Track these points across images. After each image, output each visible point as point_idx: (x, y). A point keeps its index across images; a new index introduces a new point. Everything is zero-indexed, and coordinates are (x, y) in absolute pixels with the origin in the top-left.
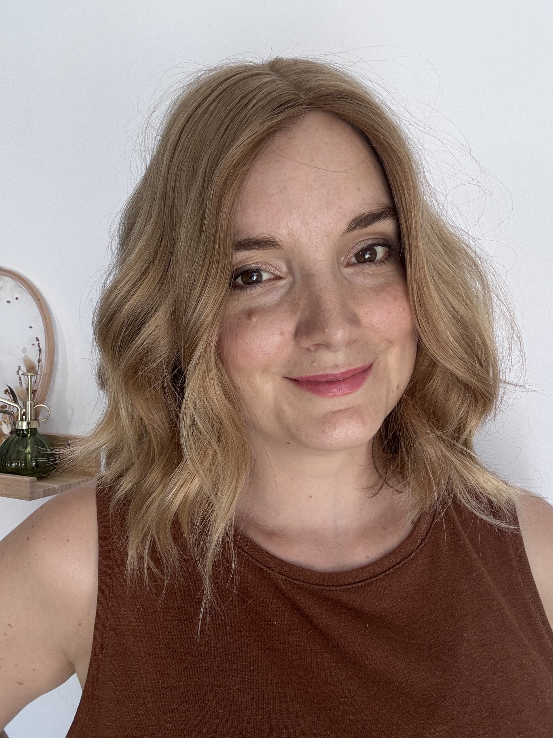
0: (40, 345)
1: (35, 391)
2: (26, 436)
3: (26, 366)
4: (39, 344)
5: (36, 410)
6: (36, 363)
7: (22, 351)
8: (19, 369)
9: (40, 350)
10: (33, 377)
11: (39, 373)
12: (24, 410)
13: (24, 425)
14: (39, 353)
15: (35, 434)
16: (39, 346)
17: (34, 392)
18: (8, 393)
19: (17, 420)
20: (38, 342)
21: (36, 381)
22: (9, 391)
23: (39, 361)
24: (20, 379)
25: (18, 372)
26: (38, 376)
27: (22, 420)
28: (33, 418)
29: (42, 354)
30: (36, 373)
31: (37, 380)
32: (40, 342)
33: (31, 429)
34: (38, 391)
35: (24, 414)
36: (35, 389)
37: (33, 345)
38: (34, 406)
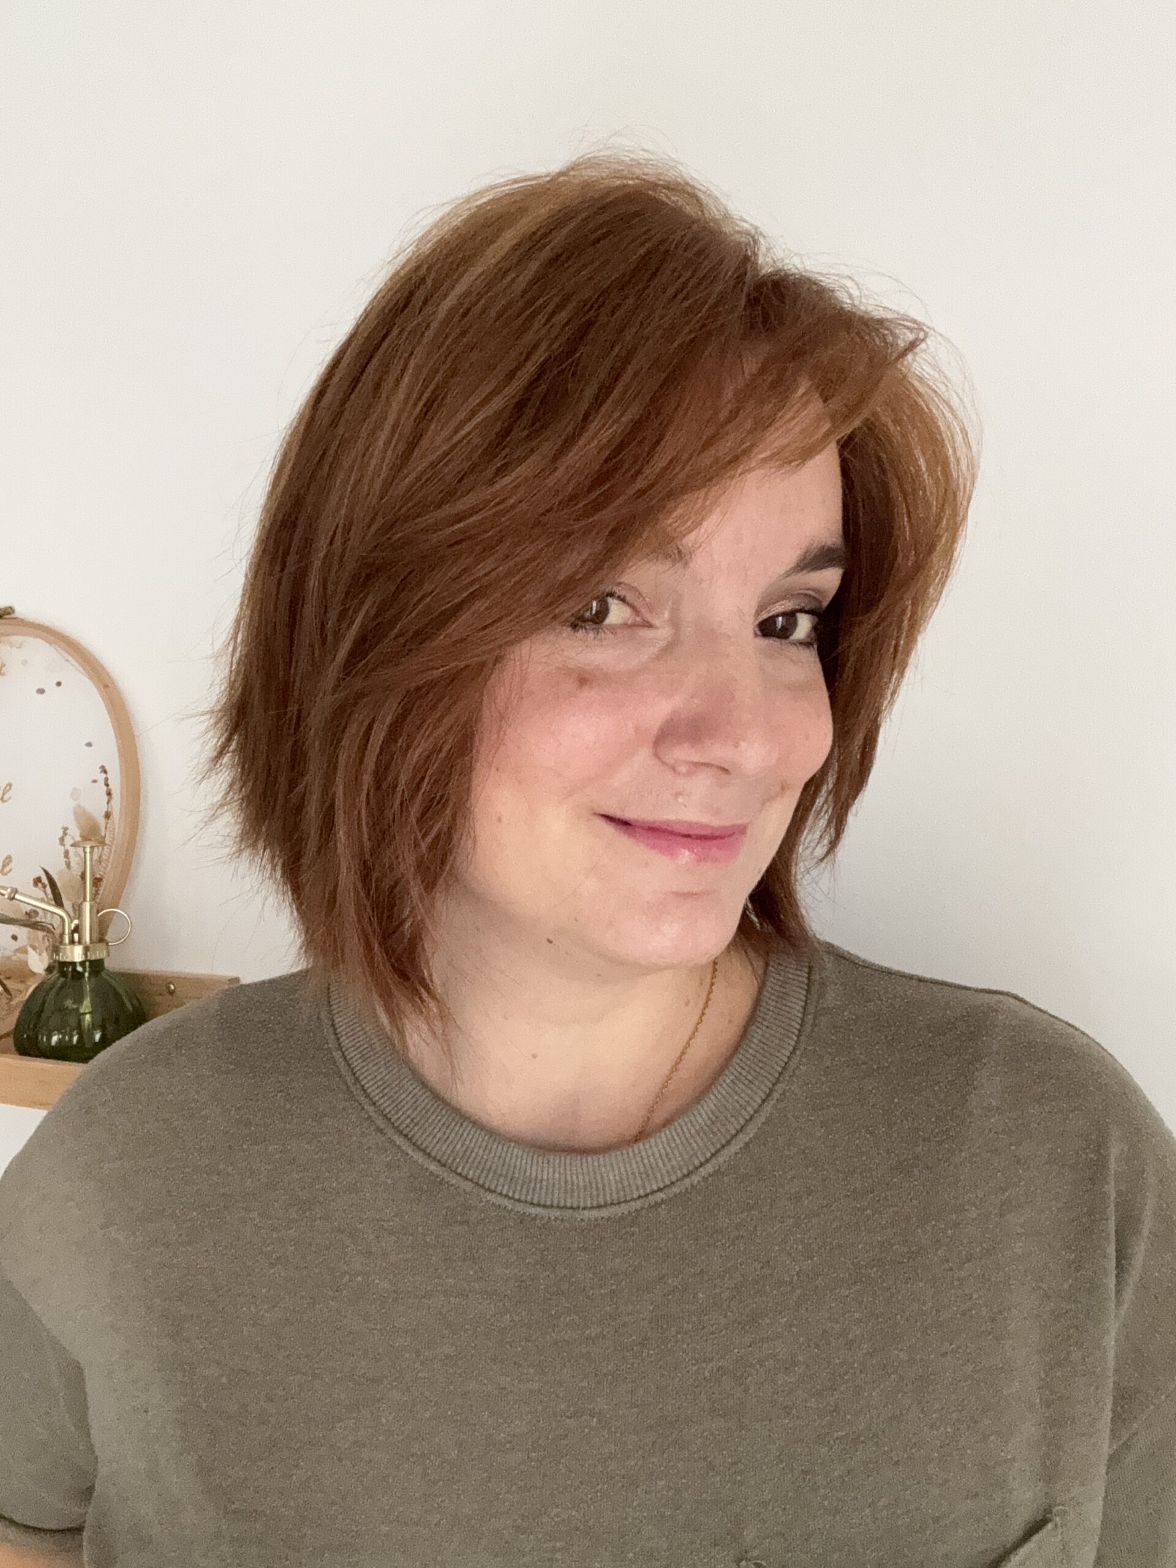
0: (109, 782)
1: (100, 880)
2: (81, 975)
3: (79, 827)
4: (106, 779)
5: (101, 920)
6: (102, 821)
7: (72, 795)
8: (65, 834)
9: (109, 794)
10: (96, 850)
11: (107, 841)
12: (76, 922)
13: (76, 954)
14: (106, 798)
15: (98, 972)
16: (107, 785)
17: (97, 882)
19: (61, 942)
20: (104, 775)
21: (100, 857)
22: (45, 880)
23: (108, 816)
24: (67, 854)
25: (62, 840)
26: (107, 848)
27: (72, 942)
28: (96, 936)
29: (112, 802)
30: (102, 842)
31: (104, 857)
32: (109, 776)
33: (91, 962)
34: (105, 880)
35: (77, 929)
36: (98, 876)
37: (95, 781)
38: (98, 912)
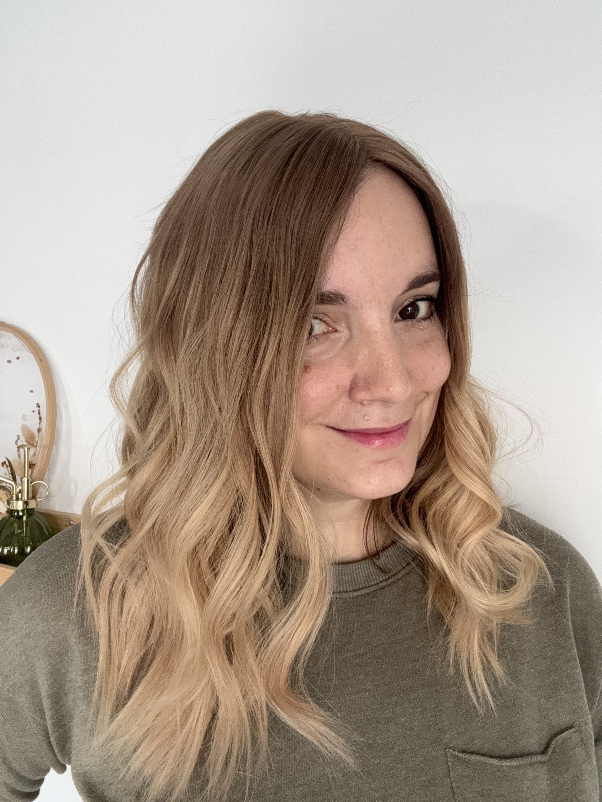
0: (41, 412)
1: (34, 465)
2: (21, 517)
3: (24, 435)
4: (39, 411)
5: (33, 486)
6: (36, 433)
7: (22, 419)
8: (18, 439)
9: (40, 419)
11: (38, 445)
12: (20, 488)
13: (20, 506)
14: (39, 421)
15: (32, 515)
16: (39, 414)
17: (31, 466)
18: (5, 465)
19: (12, 499)
20: (38, 409)
21: (35, 453)
22: (7, 463)
23: (39, 430)
24: (18, 451)
25: (16, 442)
26: (38, 449)
27: (17, 499)
28: (30, 496)
29: (42, 423)
30: (35, 445)
31: (37, 453)
32: (41, 409)
33: (27, 509)
34: (36, 465)
35: (20, 491)
36: (33, 463)
37: (33, 411)
38: (31, 483)
